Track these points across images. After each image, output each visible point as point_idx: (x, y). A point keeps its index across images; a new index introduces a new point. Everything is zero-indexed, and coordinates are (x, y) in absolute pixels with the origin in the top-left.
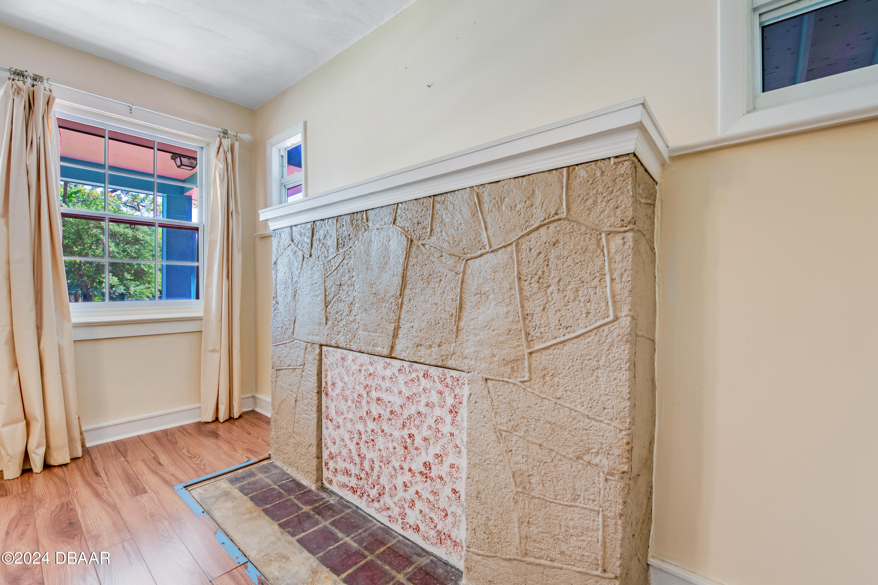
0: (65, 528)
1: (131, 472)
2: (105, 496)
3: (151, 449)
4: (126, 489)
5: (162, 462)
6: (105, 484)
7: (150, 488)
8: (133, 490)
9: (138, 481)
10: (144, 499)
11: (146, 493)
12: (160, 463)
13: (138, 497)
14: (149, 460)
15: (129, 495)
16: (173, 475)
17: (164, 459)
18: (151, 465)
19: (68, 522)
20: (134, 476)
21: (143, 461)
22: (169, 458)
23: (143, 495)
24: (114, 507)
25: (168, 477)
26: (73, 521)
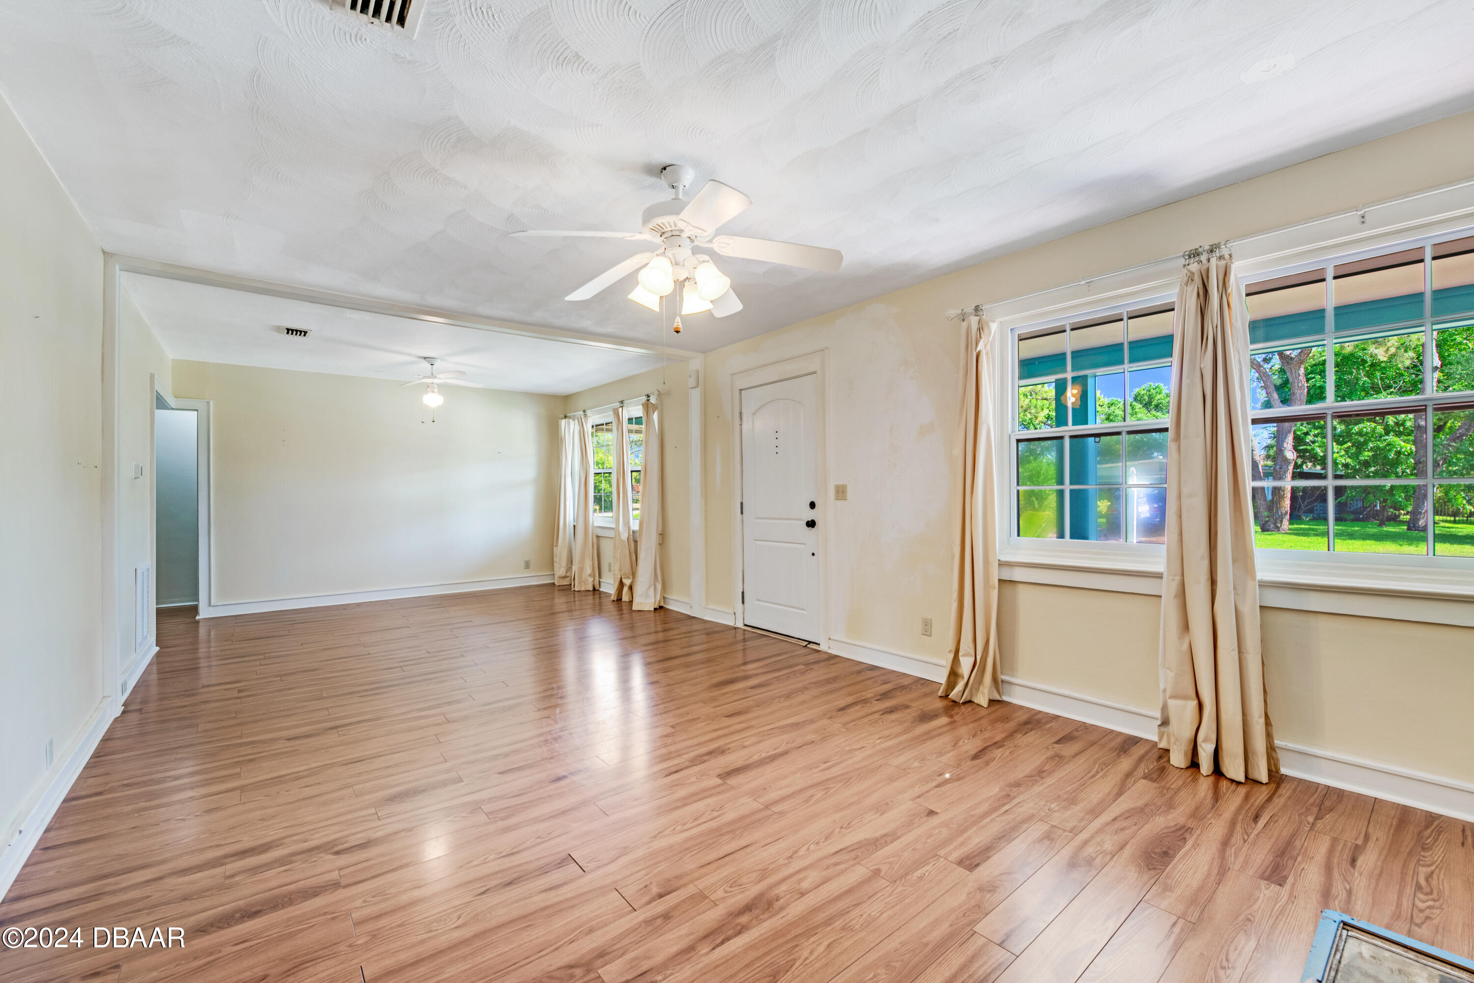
0: (1155, 853)
1: (1298, 844)
2: (1231, 851)
3: (1371, 830)
4: (1263, 861)
5: (1359, 862)
6: (1249, 836)
7: (1293, 884)
8: (1269, 870)
9: (1290, 862)
10: (1266, 892)
11: (1280, 885)
12: (1353, 861)
13: (1263, 883)
14: (1344, 845)
15: (1256, 872)
16: (1350, 893)
17: (1369, 860)
18: (1337, 855)
19: (1164, 849)
20: (1295, 853)
21: (1335, 841)
22: (1379, 863)
23: (1273, 885)
24: (1223, 872)
25: (1339, 888)
26: (1171, 852)
